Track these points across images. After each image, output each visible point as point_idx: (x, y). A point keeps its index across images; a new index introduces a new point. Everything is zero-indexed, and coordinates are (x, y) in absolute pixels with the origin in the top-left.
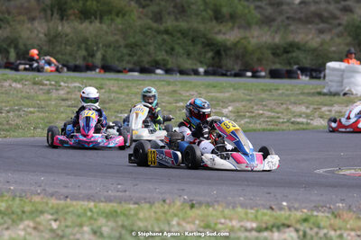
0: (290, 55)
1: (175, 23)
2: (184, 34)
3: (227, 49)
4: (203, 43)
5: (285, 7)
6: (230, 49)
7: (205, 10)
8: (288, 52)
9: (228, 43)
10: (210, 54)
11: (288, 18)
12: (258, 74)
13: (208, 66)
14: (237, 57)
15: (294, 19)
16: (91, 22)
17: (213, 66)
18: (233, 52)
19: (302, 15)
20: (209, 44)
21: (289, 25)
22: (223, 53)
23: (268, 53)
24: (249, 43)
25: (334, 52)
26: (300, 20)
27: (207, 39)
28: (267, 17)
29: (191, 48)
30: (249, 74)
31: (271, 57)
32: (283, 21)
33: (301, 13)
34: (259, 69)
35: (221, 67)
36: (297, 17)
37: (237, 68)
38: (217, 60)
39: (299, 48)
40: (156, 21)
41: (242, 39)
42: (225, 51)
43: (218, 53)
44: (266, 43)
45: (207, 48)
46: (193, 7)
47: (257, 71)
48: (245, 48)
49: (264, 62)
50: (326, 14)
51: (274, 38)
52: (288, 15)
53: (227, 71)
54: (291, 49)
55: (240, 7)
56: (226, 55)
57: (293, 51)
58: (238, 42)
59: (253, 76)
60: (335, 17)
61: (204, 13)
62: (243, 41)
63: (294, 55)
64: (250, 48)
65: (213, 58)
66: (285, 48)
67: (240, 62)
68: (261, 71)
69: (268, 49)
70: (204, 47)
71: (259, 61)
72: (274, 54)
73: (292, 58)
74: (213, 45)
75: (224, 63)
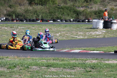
1: (65, 5)
2: (67, 8)
3: (80, 13)
6: (81, 13)
8: (99, 13)
9: (81, 11)
10: (75, 15)
13: (74, 18)
14: (83, 16)
17: (76, 18)
22: (79, 14)
25: (114, 13)
27: (74, 10)
29: (69, 13)
30: (87, 20)
31: (94, 15)
35: (78, 19)
38: (77, 16)
43: (78, 14)
44: (93, 10)
47: (89, 20)
48: (86, 12)
49: (92, 16)
51: (96, 9)
53: (80, 20)
57: (101, 13)
58: (84, 11)
59: (88, 22)
62: (85, 10)
63: (101, 14)
66: (99, 12)
69: (93, 12)
70: (73, 12)
71: (90, 16)
72: (95, 14)
73: (101, 15)
74: (76, 12)
75: (79, 17)
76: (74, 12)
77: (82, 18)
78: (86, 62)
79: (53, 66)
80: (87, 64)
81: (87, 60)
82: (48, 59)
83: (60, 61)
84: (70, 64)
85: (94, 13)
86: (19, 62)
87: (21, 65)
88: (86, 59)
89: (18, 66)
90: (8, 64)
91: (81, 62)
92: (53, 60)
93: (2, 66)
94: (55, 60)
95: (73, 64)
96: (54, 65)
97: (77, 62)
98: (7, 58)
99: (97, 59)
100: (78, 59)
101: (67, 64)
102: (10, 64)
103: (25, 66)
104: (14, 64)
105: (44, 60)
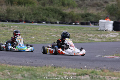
0: (87, 17)
1: (49, 7)
2: (52, 10)
4: (58, 13)
5: (86, 1)
7: (59, 2)
8: (87, 16)
9: (67, 13)
10: (61, 17)
11: (87, 5)
12: (77, 24)
13: (60, 21)
14: (70, 18)
15: (89, 5)
16: (21, 6)
17: (62, 21)
18: (68, 16)
19: (91, 4)
20: (61, 14)
21: (87, 7)
22: (65, 16)
23: (80, 17)
24: (74, 13)
25: (102, 16)
26: (91, 6)
27: (60, 12)
28: (80, 5)
29: (55, 15)
30: (74, 24)
32: (85, 6)
33: (91, 3)
34: (77, 22)
35: (64, 21)
36: (90, 4)
37: (70, 22)
38: (63, 19)
39: (90, 15)
40: (43, 6)
41: (71, 12)
42: (66, 16)
44: (79, 13)
45: (60, 15)
46: (55, 1)
47: (76, 23)
48: (72, 15)
49: (79, 20)
50: (99, 4)
51: (82, 12)
52: (86, 4)
53: (66, 23)
54: (87, 15)
55: (71, 1)
56: (66, 17)
57: (88, 16)
58: (70, 13)
59: (75, 24)
60: (102, 5)
61: (59, 3)
64: (74, 15)
65: (62, 18)
67: (71, 20)
68: (78, 23)
69: (80, 15)
70: (59, 15)
71: (77, 19)
72: (82, 17)
73: (88, 18)
74: (62, 14)
85: (80, 16)
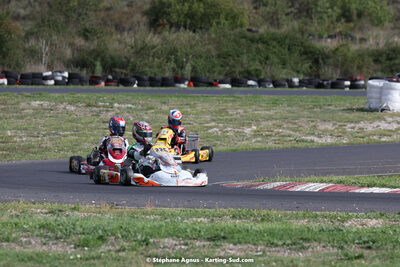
0: (392, 62)
1: (272, 30)
2: (280, 41)
3: (326, 57)
4: (300, 51)
6: (328, 57)
8: (391, 59)
9: (326, 51)
10: (307, 65)
12: (357, 83)
13: (305, 74)
14: (336, 66)
17: (311, 75)
18: (331, 61)
22: (321, 61)
24: (349, 50)
27: (305, 47)
29: (287, 57)
30: (348, 83)
31: (372, 63)
34: (358, 78)
35: (318, 76)
37: (336, 76)
38: (314, 68)
41: (342, 45)
42: (323, 59)
43: (316, 62)
44: (368, 49)
45: (305, 57)
47: (356, 80)
48: (345, 55)
49: (365, 70)
51: (378, 44)
53: (324, 80)
54: (394, 56)
56: (324, 63)
57: (396, 58)
58: (337, 49)
59: (351, 87)
62: (341, 49)
63: (396, 62)
64: (350, 55)
65: (311, 68)
66: (388, 55)
67: (339, 71)
68: (360, 80)
69: (370, 56)
70: (301, 55)
71: (360, 68)
72: (376, 61)
73: (395, 64)
74: (311, 52)
75: (322, 71)
76: (305, 53)
77: (330, 73)
78: (346, 225)
79: (232, 238)
80: (348, 232)
81: (350, 218)
82: (213, 216)
83: (255, 220)
84: (292, 230)
85: (371, 59)
86: (115, 225)
87: (124, 233)
88: (344, 214)
89: (113, 238)
90: (79, 229)
91: (326, 224)
92: (234, 217)
93: (57, 238)
94: (240, 218)
95: (302, 231)
96: (236, 235)
97: (314, 226)
98: (74, 209)
99: (382, 215)
100: (316, 216)
101: (279, 230)
102: (86, 231)
103: (136, 236)
104: (100, 231)
105: (202, 219)
